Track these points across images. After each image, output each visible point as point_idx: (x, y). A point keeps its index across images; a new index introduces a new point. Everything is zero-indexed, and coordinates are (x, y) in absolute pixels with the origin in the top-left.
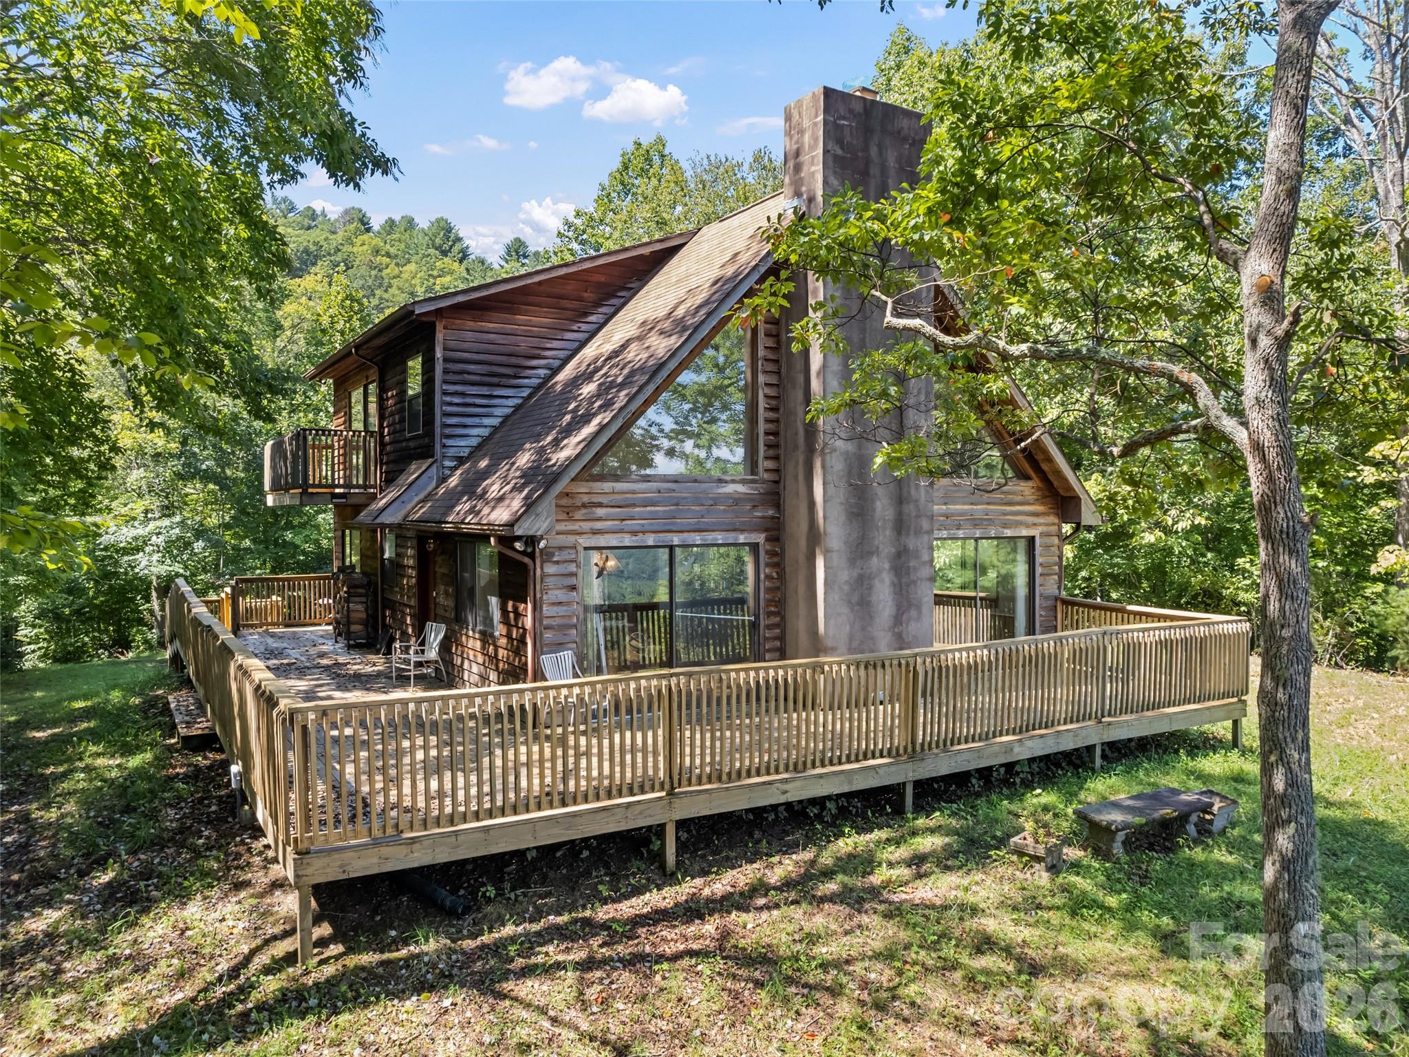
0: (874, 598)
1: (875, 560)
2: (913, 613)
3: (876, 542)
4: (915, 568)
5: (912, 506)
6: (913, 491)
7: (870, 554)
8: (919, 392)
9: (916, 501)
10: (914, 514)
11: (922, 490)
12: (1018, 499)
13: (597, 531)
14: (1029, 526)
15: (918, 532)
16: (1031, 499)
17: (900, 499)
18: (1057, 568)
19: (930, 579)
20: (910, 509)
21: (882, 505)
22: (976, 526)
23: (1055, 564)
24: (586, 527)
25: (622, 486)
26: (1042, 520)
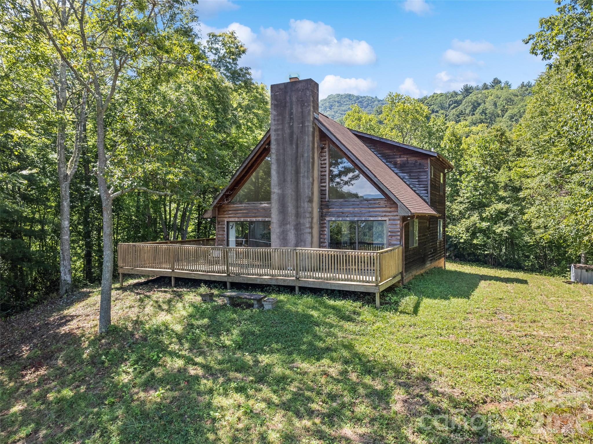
0: (288, 238)
1: (288, 226)
2: (303, 244)
3: (289, 221)
4: (303, 229)
6: (302, 204)
7: (287, 224)
8: (305, 172)
9: (304, 207)
10: (302, 212)
11: (306, 204)
12: (377, 206)
13: (229, 217)
14: (382, 216)
15: (305, 217)
16: (384, 205)
17: (297, 207)
18: (399, 233)
19: (309, 233)
20: (301, 210)
21: (291, 209)
22: (355, 216)
23: (398, 232)
24: (227, 216)
25: (235, 205)
26: (390, 214)
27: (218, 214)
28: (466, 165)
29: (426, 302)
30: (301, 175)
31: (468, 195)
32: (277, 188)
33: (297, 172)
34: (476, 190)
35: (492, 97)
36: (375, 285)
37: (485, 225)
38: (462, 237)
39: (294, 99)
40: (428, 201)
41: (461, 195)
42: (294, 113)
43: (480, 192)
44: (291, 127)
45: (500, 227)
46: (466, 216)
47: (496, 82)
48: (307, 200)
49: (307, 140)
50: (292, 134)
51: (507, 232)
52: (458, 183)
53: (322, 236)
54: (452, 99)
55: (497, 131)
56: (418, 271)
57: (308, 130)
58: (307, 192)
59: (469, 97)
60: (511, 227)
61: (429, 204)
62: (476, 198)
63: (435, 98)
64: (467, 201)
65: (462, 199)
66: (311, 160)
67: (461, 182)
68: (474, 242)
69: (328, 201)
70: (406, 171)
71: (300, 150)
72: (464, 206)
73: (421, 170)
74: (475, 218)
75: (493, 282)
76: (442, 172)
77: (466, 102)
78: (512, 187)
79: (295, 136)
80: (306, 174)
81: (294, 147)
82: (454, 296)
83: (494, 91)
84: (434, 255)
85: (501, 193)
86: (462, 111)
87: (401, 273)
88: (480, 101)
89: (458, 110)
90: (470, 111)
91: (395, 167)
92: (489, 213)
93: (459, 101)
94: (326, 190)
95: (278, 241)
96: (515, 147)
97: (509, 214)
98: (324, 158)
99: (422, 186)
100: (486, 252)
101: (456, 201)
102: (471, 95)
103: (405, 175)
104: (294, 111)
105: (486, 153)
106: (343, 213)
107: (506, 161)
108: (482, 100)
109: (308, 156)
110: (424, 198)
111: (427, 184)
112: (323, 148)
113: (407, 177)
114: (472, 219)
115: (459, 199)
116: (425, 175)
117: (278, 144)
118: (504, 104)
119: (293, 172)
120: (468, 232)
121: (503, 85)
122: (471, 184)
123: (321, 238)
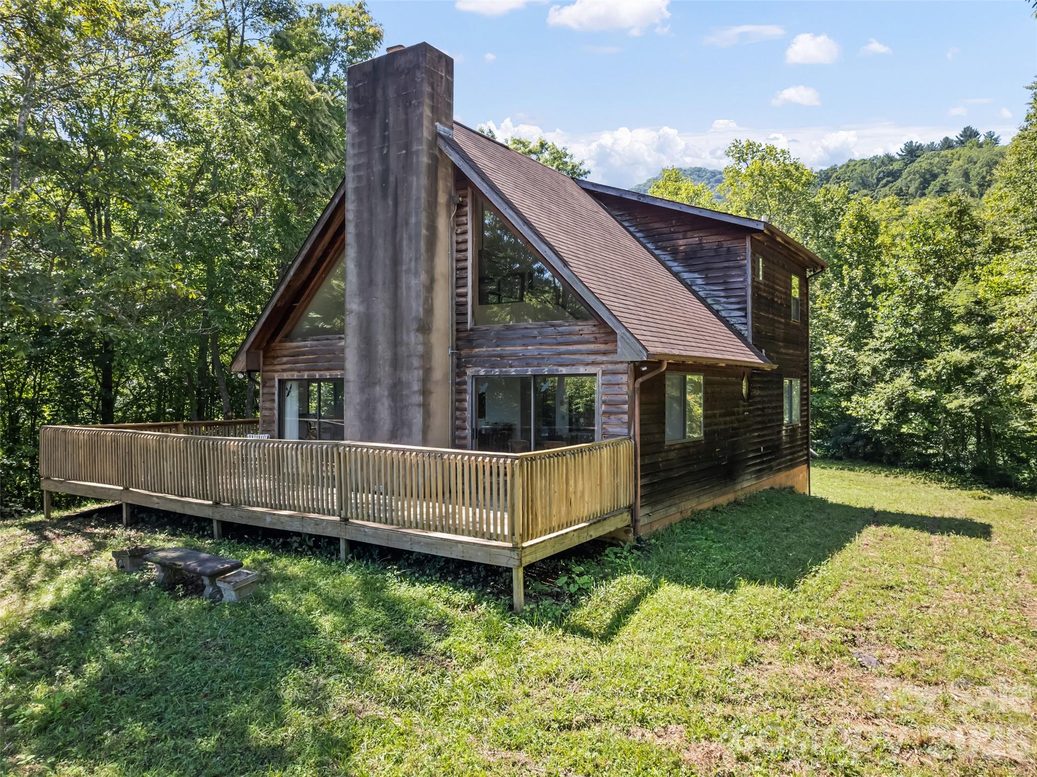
0: (377, 417)
1: (378, 388)
2: (406, 430)
3: (378, 376)
4: (407, 395)
5: (404, 348)
6: (405, 337)
7: (375, 384)
8: (411, 260)
9: (408, 344)
10: (406, 354)
11: (412, 336)
12: (575, 338)
13: (284, 371)
14: (588, 364)
15: (410, 368)
16: (591, 337)
17: (395, 344)
18: (627, 406)
19: (419, 405)
20: (403, 350)
21: (383, 349)
22: (528, 365)
23: (625, 403)
24: (278, 367)
25: (294, 344)
26: (604, 358)
27: (264, 364)
28: (885, 275)
29: (669, 592)
30: (404, 268)
31: (888, 334)
32: (357, 300)
33: (396, 261)
34: (906, 324)
35: (961, 162)
36: (510, 545)
37: (925, 394)
38: (877, 421)
39: (391, 93)
40: (747, 332)
41: (877, 335)
42: (391, 125)
43: (914, 329)
44: (385, 159)
45: (956, 398)
46: (887, 378)
47: (969, 134)
48: (415, 326)
49: (415, 184)
50: (386, 173)
51: (971, 409)
52: (869, 310)
53: (458, 413)
54: (883, 168)
55: (951, 205)
56: (703, 499)
57: (418, 162)
58: (415, 307)
59: (915, 164)
60: (979, 399)
61: (750, 340)
62: (906, 341)
63: (851, 168)
64: (887, 346)
65: (878, 343)
66: (424, 232)
67: (875, 308)
68: (903, 430)
69: (472, 330)
70: (698, 268)
71: (401, 211)
72: (883, 357)
73: (731, 264)
74: (904, 380)
75: (897, 529)
76: (797, 274)
77: (909, 173)
78: (982, 316)
79: (392, 179)
80: (413, 264)
81: (390, 202)
82: (752, 578)
83: (965, 152)
84: (770, 461)
85: (960, 328)
86: (901, 189)
87: (631, 509)
88: (936, 170)
89: (894, 188)
90: (917, 189)
91: (675, 260)
92: (934, 369)
93: (896, 172)
94: (465, 304)
95: (357, 423)
96: (990, 235)
97: (977, 371)
98: (463, 228)
99: (732, 300)
100: (930, 451)
101: (866, 348)
102: (919, 160)
103: (696, 275)
104: (391, 120)
105: (927, 248)
106: (501, 356)
107: (968, 265)
108: (940, 168)
109: (418, 223)
110: (739, 327)
111: (745, 296)
112: (460, 206)
113: (700, 282)
114: (898, 382)
115: (873, 344)
116: (739, 276)
117: (359, 200)
118: (984, 173)
119: (388, 262)
120: (890, 409)
121: (982, 139)
122: (895, 313)
123: (457, 419)
